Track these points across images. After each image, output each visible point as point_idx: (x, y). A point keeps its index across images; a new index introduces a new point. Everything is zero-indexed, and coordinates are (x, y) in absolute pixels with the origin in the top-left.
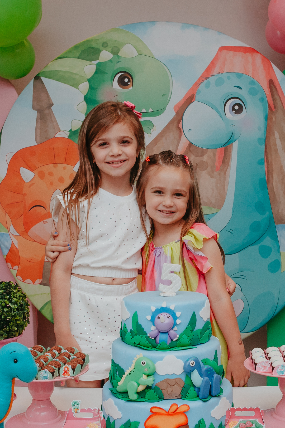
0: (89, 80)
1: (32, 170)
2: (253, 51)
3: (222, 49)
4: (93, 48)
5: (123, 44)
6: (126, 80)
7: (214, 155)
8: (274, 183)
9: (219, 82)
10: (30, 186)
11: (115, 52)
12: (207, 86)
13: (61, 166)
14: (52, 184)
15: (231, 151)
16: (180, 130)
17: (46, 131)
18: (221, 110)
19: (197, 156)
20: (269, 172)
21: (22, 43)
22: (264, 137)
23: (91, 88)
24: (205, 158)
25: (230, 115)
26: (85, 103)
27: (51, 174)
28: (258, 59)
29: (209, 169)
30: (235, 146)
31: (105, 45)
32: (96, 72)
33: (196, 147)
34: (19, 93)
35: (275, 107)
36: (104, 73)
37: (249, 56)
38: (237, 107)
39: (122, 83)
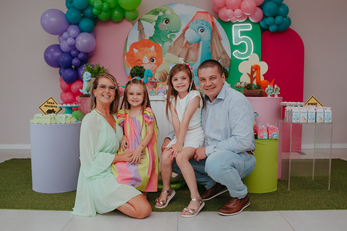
0: (156, 21)
1: (137, 49)
2: (207, 13)
3: (197, 12)
4: (157, 11)
5: (167, 10)
6: (167, 21)
7: (195, 45)
8: (213, 54)
9: (197, 22)
10: (136, 54)
11: (164, 13)
12: (193, 24)
13: (146, 48)
14: (143, 54)
15: (200, 44)
16: (184, 37)
17: (142, 37)
18: (197, 31)
19: (189, 45)
20: (212, 51)
21: (135, 9)
22: (210, 40)
23: (156, 24)
24: (192, 46)
25: (199, 32)
26: (154, 28)
27: (143, 50)
28: (209, 15)
29: (193, 49)
30: (201, 42)
31: (161, 10)
32: (158, 19)
33: (189, 43)
34: (133, 25)
35: (214, 30)
36: (160, 19)
37: (206, 14)
38: (202, 30)
39: (166, 22)
